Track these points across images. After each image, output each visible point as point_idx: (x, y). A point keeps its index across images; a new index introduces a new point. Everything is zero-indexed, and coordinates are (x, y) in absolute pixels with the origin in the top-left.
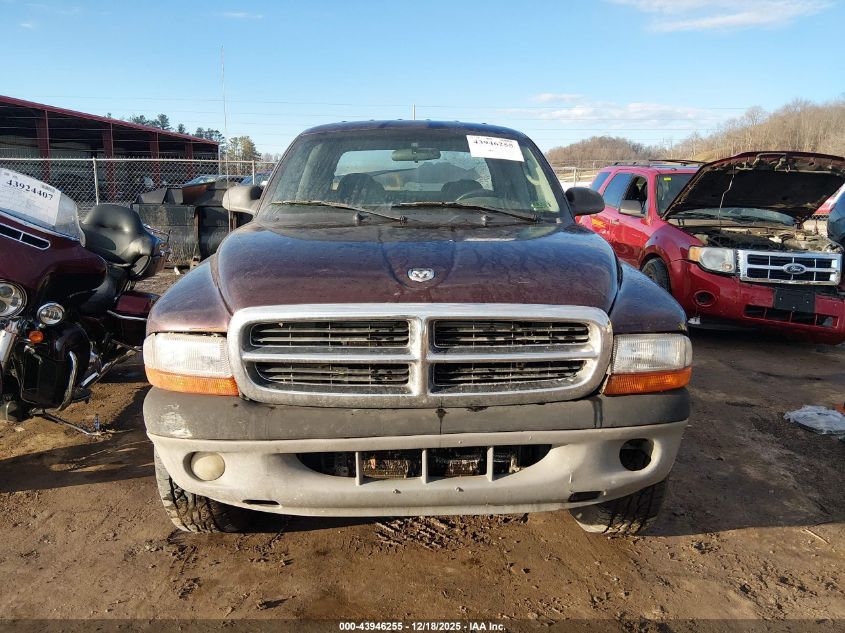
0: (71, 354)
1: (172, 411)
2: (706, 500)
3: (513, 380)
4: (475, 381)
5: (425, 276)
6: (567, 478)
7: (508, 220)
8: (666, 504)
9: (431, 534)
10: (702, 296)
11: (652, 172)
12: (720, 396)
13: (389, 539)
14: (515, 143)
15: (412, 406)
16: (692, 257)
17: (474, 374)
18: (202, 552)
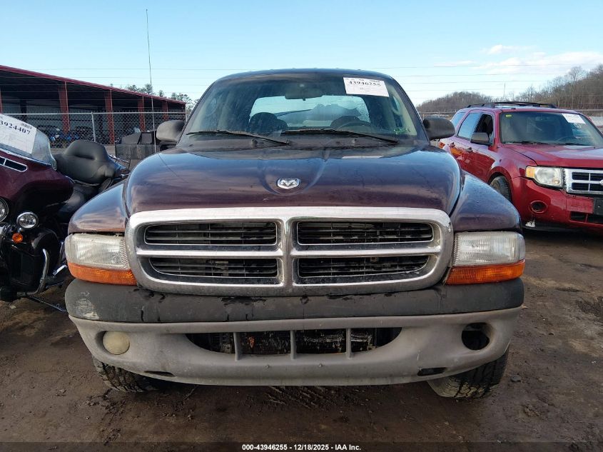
0: (44, 251)
1: (84, 297)
2: (539, 369)
3: (367, 273)
4: (334, 274)
5: (291, 184)
6: (415, 356)
7: (373, 142)
8: (506, 372)
9: (311, 395)
10: (537, 205)
11: (497, 112)
12: (550, 283)
13: (277, 399)
14: (382, 83)
15: (280, 294)
16: (528, 175)
17: (333, 268)
18: (129, 407)
